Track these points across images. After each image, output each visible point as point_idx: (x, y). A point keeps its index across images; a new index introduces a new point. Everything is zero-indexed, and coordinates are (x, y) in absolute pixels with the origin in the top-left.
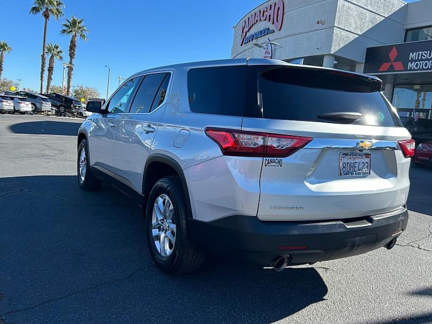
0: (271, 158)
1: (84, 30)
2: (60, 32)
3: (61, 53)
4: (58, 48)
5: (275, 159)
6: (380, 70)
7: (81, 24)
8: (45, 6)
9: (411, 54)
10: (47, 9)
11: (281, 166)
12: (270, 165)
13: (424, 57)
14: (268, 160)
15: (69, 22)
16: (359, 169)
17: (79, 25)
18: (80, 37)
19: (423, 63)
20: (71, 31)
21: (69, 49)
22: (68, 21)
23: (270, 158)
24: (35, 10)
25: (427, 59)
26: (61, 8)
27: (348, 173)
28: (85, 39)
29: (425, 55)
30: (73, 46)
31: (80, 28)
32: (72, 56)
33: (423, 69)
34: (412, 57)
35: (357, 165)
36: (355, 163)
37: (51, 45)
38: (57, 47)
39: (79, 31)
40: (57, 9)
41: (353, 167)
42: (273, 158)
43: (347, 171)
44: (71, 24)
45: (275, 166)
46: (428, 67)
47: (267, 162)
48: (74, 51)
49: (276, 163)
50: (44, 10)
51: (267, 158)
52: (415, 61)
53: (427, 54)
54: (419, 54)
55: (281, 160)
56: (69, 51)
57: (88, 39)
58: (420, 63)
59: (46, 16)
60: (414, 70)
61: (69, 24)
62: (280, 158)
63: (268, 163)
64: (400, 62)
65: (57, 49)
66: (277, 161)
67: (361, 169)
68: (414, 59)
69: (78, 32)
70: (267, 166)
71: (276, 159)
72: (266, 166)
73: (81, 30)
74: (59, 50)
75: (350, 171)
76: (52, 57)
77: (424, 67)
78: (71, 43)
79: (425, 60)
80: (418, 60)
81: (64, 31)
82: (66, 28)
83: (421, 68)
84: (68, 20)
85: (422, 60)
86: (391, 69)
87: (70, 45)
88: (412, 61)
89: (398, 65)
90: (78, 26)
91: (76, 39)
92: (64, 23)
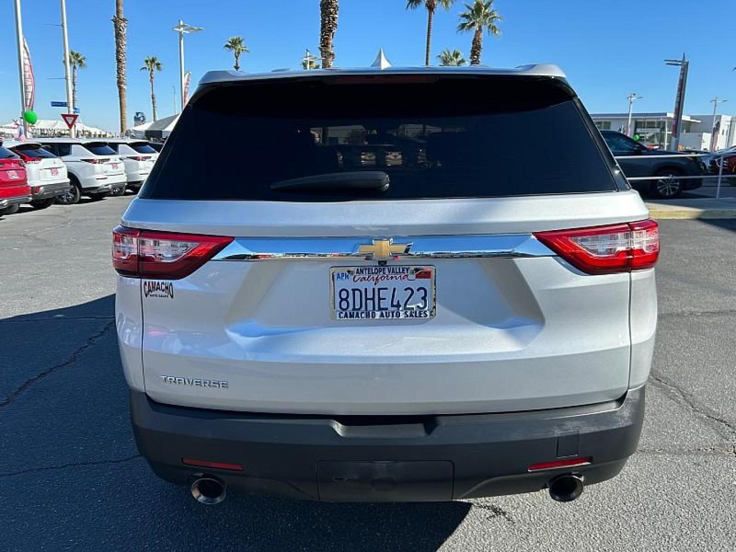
0: (154, 281)
1: (495, 17)
2: (457, 29)
3: (463, 63)
4: (459, 56)
5: (161, 281)
7: (489, 8)
11: (172, 296)
12: (153, 293)
14: (149, 283)
15: (471, 9)
16: (395, 303)
17: (487, 11)
18: (489, 32)
20: (473, 24)
21: (470, 54)
22: (468, 7)
23: (151, 280)
24: (415, 1)
27: (357, 314)
28: (497, 32)
30: (476, 50)
31: (487, 15)
35: (386, 294)
36: (379, 289)
37: (449, 53)
38: (456, 55)
39: (487, 21)
41: (373, 299)
42: (157, 281)
43: (354, 309)
44: (473, 11)
45: (161, 296)
47: (147, 290)
48: (478, 56)
49: (163, 291)
51: (147, 281)
55: (171, 284)
56: (471, 58)
57: (501, 32)
59: (430, 7)
61: (470, 12)
62: (170, 281)
63: (150, 291)
65: (457, 57)
66: (164, 287)
67: (402, 304)
69: (485, 24)
70: (149, 296)
71: (163, 283)
72: (146, 295)
73: (489, 19)
74: (459, 59)
75: (363, 308)
78: (473, 43)
81: (463, 26)
82: (465, 21)
84: (469, 5)
87: (473, 48)
90: (484, 12)
91: (482, 35)
92: (463, 13)
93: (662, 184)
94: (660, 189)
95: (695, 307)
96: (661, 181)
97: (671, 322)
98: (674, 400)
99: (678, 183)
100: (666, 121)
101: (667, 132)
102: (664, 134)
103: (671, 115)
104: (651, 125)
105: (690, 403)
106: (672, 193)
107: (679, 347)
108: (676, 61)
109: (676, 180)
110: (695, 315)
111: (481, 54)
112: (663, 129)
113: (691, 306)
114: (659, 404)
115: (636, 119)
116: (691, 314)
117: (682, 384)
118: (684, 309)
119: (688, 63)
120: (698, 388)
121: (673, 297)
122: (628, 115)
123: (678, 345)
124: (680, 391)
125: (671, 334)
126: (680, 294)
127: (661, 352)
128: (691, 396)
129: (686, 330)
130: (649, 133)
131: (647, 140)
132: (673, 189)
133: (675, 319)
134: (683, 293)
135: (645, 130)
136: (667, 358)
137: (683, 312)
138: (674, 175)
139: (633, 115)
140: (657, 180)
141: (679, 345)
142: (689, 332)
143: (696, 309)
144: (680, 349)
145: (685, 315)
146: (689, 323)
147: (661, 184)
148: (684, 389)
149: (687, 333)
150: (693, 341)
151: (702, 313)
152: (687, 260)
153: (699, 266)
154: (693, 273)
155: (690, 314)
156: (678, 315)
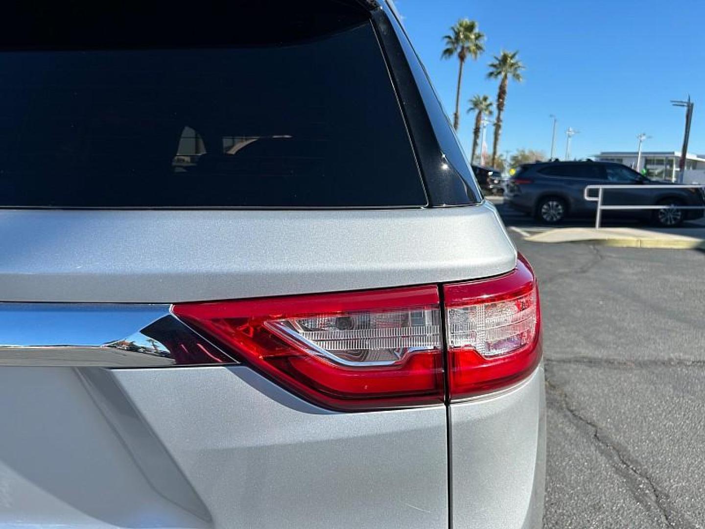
1: (519, 67)
3: (490, 107)
4: (487, 100)
7: (514, 59)
8: (461, 44)
10: (463, 48)
15: (498, 59)
17: (512, 61)
18: (513, 79)
20: (500, 73)
21: (497, 98)
22: (496, 58)
24: (449, 52)
26: (480, 42)
28: (521, 79)
30: (502, 94)
31: (512, 65)
32: (500, 107)
37: (479, 97)
38: (485, 99)
39: (512, 70)
40: (476, 45)
44: (500, 62)
48: (503, 100)
50: (459, 50)
56: (498, 101)
57: (524, 79)
59: (462, 57)
61: (498, 62)
65: (485, 101)
69: (511, 73)
73: (514, 68)
74: (488, 102)
76: (480, 113)
78: (500, 89)
81: (491, 74)
82: (492, 69)
84: (496, 56)
87: (499, 93)
90: (510, 62)
91: (507, 82)
92: (490, 63)
93: (664, 214)
94: (662, 218)
95: (685, 353)
96: (662, 211)
97: (653, 373)
98: (641, 502)
99: (680, 213)
100: (674, 159)
101: (675, 169)
102: (672, 171)
103: (679, 154)
104: (660, 162)
105: (665, 511)
106: (673, 222)
107: (659, 411)
108: (682, 102)
109: (678, 210)
110: (686, 365)
111: (506, 98)
112: (671, 166)
113: (681, 351)
114: (619, 510)
115: (646, 157)
116: (681, 362)
117: (656, 473)
118: (672, 355)
119: (692, 105)
120: (678, 483)
121: (660, 338)
122: (638, 153)
123: (659, 406)
124: (653, 487)
125: (651, 391)
126: (669, 336)
127: (635, 418)
128: (667, 496)
129: (671, 386)
130: (658, 169)
131: (656, 176)
132: (675, 219)
133: (660, 369)
134: (674, 334)
135: (655, 167)
136: (641, 427)
137: (670, 360)
138: (675, 205)
139: (643, 153)
140: (658, 210)
141: (660, 408)
142: (675, 388)
143: (687, 357)
144: (661, 415)
145: (672, 363)
146: (676, 376)
147: (661, 213)
148: (657, 484)
149: (672, 390)
150: (678, 402)
151: (693, 362)
152: (682, 294)
153: (694, 301)
154: (688, 309)
155: (678, 363)
156: (664, 363)
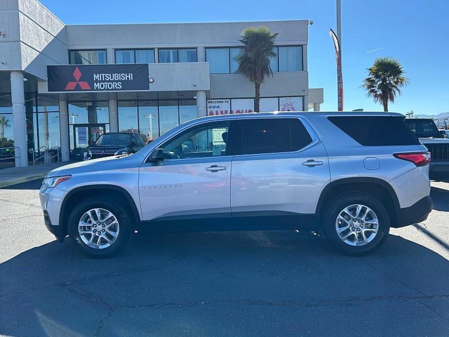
6: (66, 89)
9: (95, 75)
13: (107, 79)
19: (107, 84)
25: (110, 81)
29: (108, 77)
33: (108, 89)
34: (96, 78)
46: (113, 88)
52: (100, 82)
53: (109, 77)
54: (102, 76)
58: (105, 84)
60: (100, 90)
64: (86, 82)
68: (98, 80)
77: (109, 88)
79: (108, 82)
80: (102, 81)
83: (106, 88)
85: (105, 81)
86: (78, 88)
88: (97, 81)
89: (84, 85)
